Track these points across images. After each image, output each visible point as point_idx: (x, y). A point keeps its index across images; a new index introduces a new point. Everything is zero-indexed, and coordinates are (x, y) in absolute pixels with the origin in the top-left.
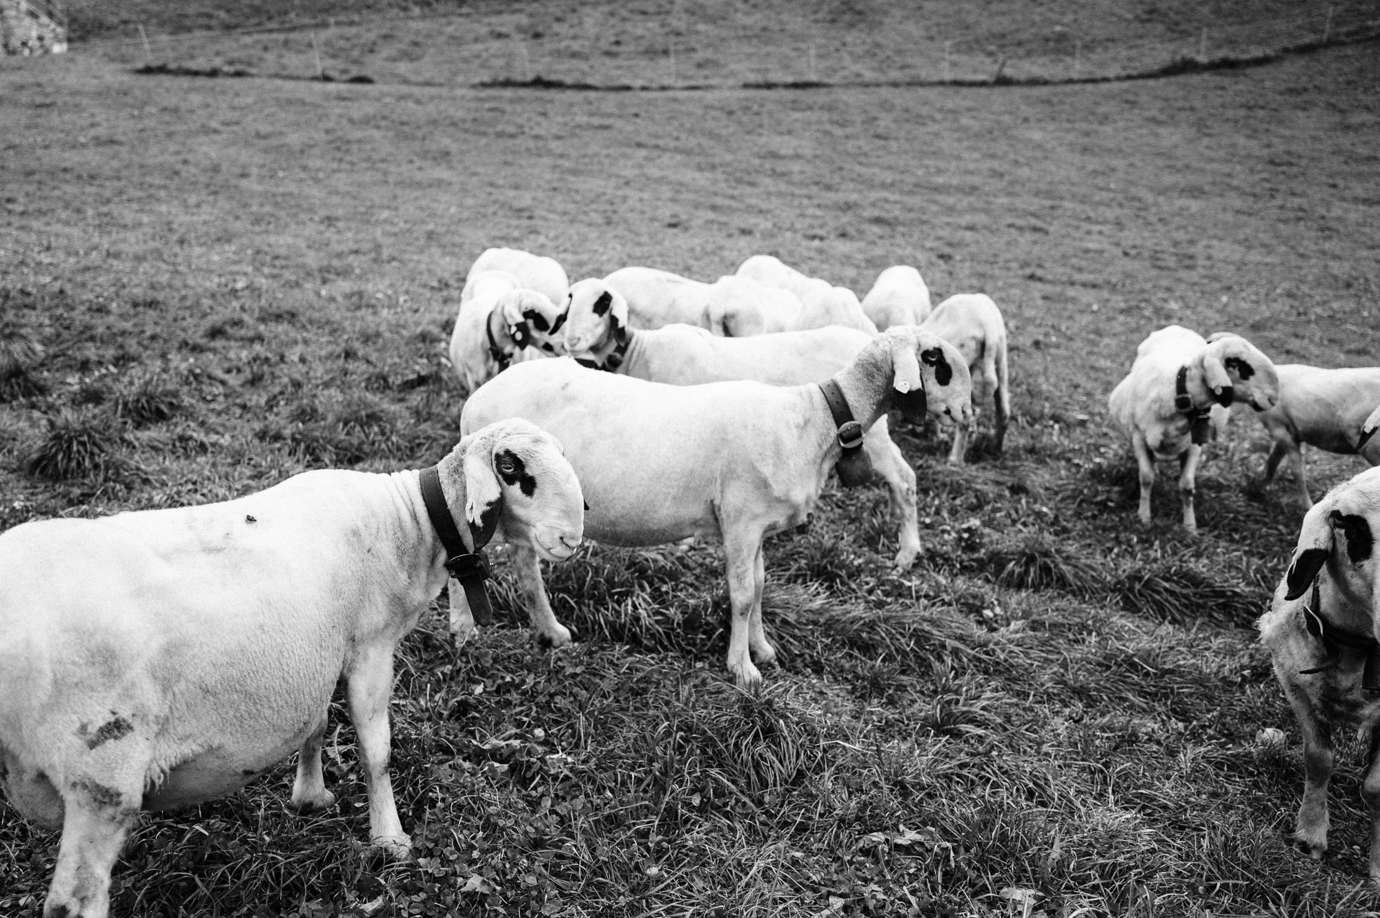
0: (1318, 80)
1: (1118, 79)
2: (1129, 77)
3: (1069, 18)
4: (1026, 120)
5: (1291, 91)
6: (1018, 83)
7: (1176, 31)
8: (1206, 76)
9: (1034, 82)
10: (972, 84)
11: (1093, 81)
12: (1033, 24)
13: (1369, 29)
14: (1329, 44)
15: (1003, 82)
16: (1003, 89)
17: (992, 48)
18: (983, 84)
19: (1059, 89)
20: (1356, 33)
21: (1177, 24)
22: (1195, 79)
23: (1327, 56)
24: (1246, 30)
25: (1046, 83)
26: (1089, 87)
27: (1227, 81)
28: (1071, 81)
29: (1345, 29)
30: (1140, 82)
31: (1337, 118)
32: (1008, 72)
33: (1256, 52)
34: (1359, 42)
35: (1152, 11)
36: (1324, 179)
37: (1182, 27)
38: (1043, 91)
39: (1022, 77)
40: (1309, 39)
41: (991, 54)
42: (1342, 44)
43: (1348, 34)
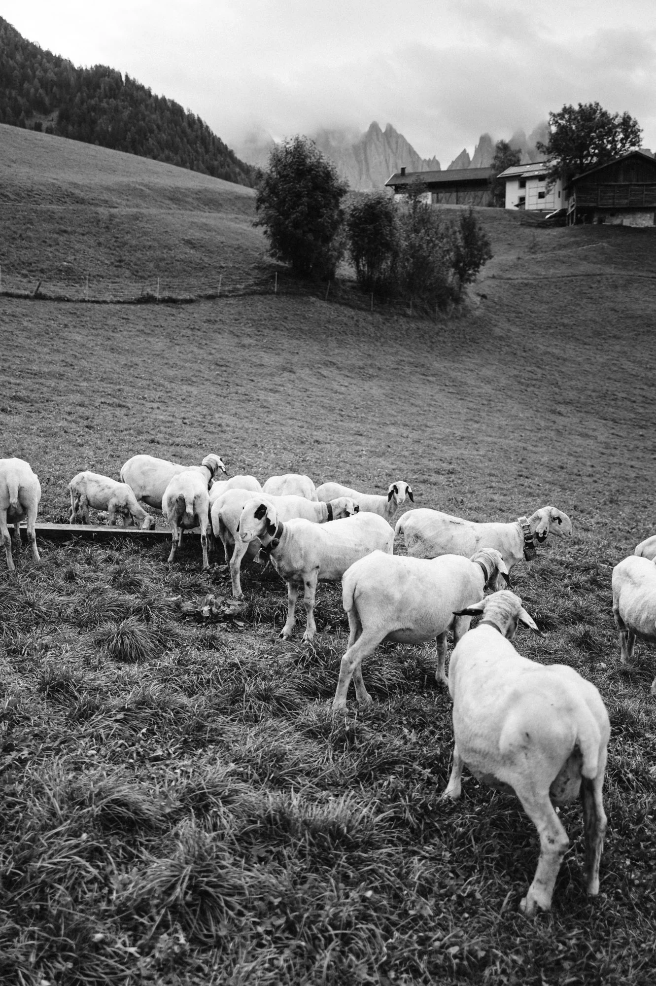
0: (220, 317)
1: (112, 302)
2: (119, 302)
3: (71, 258)
4: (66, 326)
5: (209, 321)
6: (50, 299)
7: (138, 276)
8: (162, 306)
9: (60, 299)
10: (19, 296)
11: (97, 302)
12: (48, 259)
13: (238, 290)
14: (221, 296)
15: (39, 297)
16: (41, 302)
17: (24, 272)
18: (26, 297)
19: (77, 306)
20: (233, 291)
21: (137, 272)
22: (157, 308)
23: (222, 302)
24: (176, 281)
25: (68, 301)
26: (96, 306)
27: (174, 311)
28: (83, 301)
29: (227, 288)
30: (126, 306)
31: (237, 340)
32: (42, 290)
33: (186, 296)
34: (235, 296)
35: (120, 261)
36: (245, 376)
37: (140, 274)
38: (68, 306)
39: (53, 295)
40: (211, 292)
41: (25, 276)
42: (227, 296)
43: (230, 291)
